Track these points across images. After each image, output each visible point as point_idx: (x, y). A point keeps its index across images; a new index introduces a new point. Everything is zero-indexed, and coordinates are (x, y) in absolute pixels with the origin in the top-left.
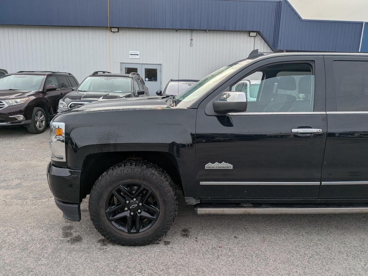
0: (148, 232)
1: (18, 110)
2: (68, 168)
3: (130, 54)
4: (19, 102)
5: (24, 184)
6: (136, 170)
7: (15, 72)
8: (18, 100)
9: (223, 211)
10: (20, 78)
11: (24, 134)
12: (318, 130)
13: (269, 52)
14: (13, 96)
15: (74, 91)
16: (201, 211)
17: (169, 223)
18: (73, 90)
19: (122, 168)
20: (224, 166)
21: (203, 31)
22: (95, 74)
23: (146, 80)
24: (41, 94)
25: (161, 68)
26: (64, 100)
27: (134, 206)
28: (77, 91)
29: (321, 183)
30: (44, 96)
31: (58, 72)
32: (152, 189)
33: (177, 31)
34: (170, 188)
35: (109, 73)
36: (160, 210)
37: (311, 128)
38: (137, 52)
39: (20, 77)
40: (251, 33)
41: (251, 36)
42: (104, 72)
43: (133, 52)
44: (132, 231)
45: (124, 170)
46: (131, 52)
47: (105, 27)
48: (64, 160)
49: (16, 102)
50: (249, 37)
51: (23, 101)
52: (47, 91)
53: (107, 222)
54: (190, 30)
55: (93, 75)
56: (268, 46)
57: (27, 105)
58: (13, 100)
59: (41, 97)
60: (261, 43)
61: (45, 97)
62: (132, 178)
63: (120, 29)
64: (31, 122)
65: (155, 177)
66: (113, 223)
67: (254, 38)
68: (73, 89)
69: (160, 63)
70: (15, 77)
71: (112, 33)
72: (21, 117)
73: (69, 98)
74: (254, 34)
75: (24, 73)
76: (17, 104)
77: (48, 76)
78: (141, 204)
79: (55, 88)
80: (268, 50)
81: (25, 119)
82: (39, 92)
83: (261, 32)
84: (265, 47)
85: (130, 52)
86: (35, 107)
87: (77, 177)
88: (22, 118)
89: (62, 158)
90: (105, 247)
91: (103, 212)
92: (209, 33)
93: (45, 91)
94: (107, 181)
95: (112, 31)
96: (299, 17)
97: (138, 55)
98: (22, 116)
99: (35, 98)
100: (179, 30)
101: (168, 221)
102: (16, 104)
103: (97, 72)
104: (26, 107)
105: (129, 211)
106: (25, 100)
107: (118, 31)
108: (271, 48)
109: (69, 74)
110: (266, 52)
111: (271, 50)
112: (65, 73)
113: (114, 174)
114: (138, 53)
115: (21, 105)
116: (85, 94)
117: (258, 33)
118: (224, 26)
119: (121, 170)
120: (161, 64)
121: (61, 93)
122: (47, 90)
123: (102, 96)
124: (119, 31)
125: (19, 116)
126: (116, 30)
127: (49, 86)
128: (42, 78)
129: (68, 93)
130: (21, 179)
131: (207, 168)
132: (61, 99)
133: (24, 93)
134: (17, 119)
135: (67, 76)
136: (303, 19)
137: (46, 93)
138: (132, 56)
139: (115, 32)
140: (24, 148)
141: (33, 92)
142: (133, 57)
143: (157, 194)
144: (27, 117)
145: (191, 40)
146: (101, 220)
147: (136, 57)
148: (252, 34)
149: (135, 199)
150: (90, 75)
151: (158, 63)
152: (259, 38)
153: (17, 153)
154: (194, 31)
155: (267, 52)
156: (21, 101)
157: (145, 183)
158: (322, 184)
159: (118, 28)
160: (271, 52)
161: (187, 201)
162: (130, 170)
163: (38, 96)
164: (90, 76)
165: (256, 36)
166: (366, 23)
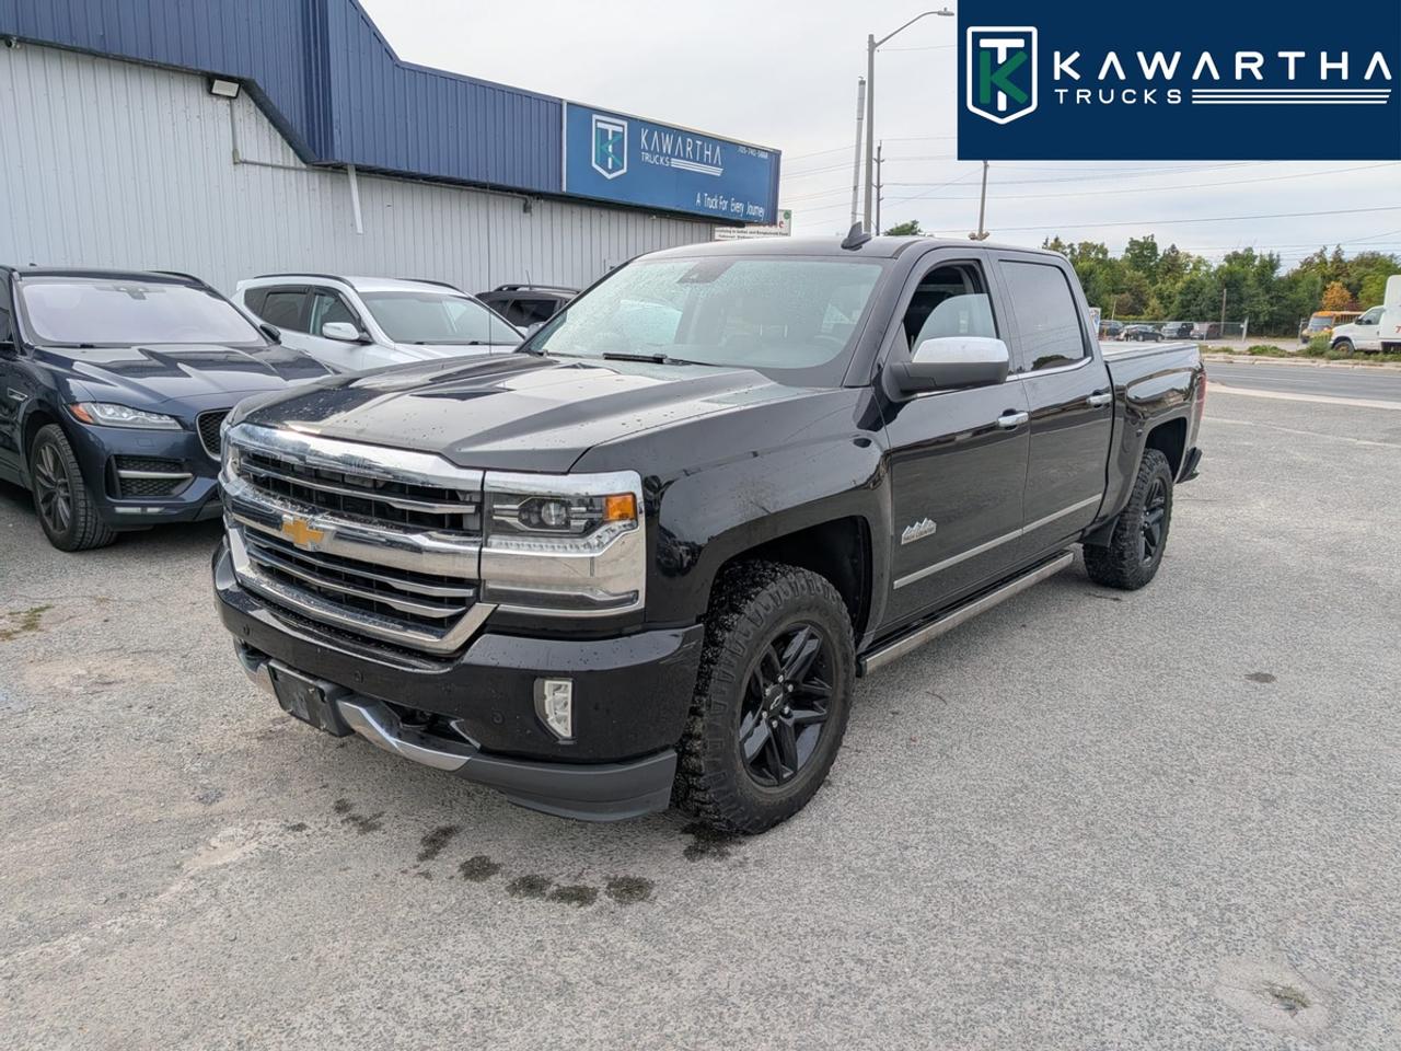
9: (900, 649)
12: (1023, 415)
13: (292, 165)
16: (872, 663)
29: (1022, 531)
40: (217, 82)
41: (217, 95)
50: (207, 99)
56: (286, 144)
60: (260, 127)
67: (228, 102)
74: (231, 89)
80: (289, 158)
83: (256, 84)
84: (276, 144)
92: (22, 54)
96: (388, 53)
108: (297, 152)
110: (281, 164)
111: (298, 159)
117: (246, 86)
118: (101, 37)
148: (220, 87)
152: (247, 107)
155: (286, 164)
160: (298, 166)
165: (235, 98)
166: (569, 104)
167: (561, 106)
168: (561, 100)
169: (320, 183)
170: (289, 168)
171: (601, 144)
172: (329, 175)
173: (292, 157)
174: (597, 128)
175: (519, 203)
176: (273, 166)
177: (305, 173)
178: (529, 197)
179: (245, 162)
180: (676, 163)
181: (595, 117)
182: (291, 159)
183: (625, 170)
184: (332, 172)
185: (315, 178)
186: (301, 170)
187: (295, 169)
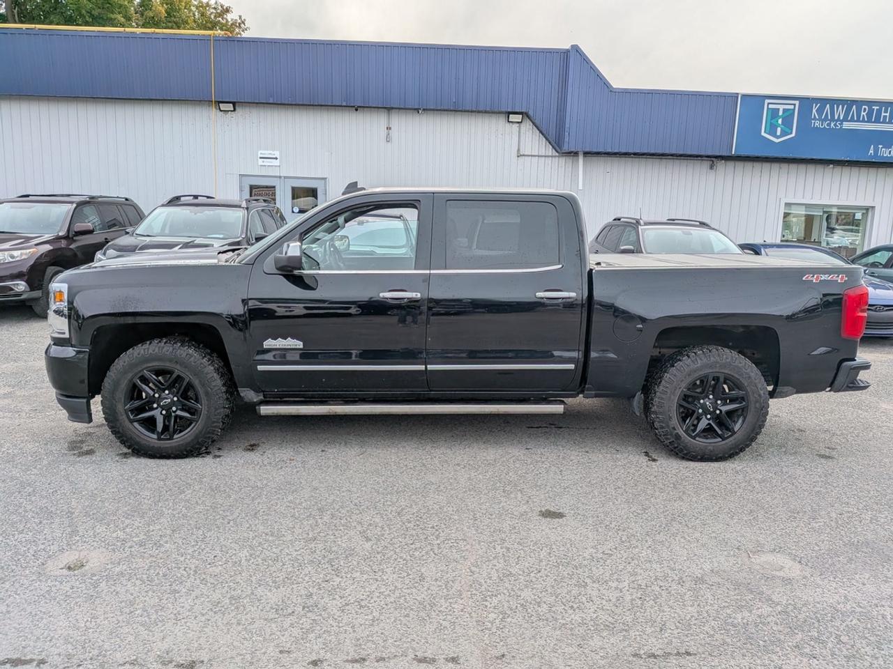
0: (186, 438)
1: (15, 271)
2: (72, 346)
3: (261, 158)
4: (17, 257)
5: (18, 393)
6: (165, 349)
7: (13, 196)
8: (16, 253)
9: (298, 409)
10: (22, 210)
11: (27, 319)
12: (414, 294)
13: (550, 154)
14: (7, 245)
15: (127, 235)
16: (265, 410)
17: (215, 424)
18: (127, 233)
19: (146, 346)
20: (290, 343)
21: (412, 111)
22: (175, 201)
23: (294, 210)
24: (63, 241)
25: (325, 186)
26: (104, 254)
27: (165, 402)
28: (134, 235)
29: (426, 367)
30: (70, 245)
31: (101, 197)
32: (188, 376)
33: (357, 110)
34: (215, 374)
35: (208, 197)
36: (201, 405)
37: (405, 291)
38: (275, 152)
39: (21, 208)
40: (511, 115)
41: (512, 122)
42: (196, 197)
43: (266, 152)
44: (162, 437)
45: (148, 349)
46: (261, 154)
47: (206, 101)
48: (67, 336)
49: (12, 257)
50: (507, 124)
51: (26, 254)
52: (75, 236)
53: (127, 423)
54: (385, 108)
55: (169, 202)
56: (548, 143)
57: (32, 263)
58: (6, 253)
59: (63, 246)
60: (534, 136)
61: (71, 247)
62: (159, 359)
63: (237, 105)
64: (41, 295)
65: (192, 359)
66: (136, 424)
67: (518, 125)
68: (127, 230)
69: (323, 177)
70: (12, 207)
71: (221, 113)
72: (21, 286)
73: (114, 249)
74: (518, 118)
75: (31, 198)
76: (14, 260)
77: (81, 204)
78: (175, 399)
79: (92, 228)
81: (28, 289)
82: (59, 238)
83: (531, 113)
84: (542, 144)
85: (259, 152)
86: (51, 265)
87: (83, 358)
88: (24, 288)
89: (64, 333)
90: (125, 460)
91: (120, 408)
92: (425, 115)
93: (70, 236)
94: (125, 364)
95: (222, 109)
96: (606, 84)
97: (276, 158)
98: (23, 283)
99: (51, 248)
100: (362, 109)
101: (214, 422)
102: (11, 260)
103: (178, 198)
104: (33, 267)
105: (160, 409)
106: (30, 252)
107: (234, 110)
108: (553, 147)
109: (127, 199)
110: (543, 154)
111: (554, 150)
112: (118, 197)
113: (136, 354)
114: (277, 154)
115: (20, 263)
116: (148, 241)
117: (525, 115)
118: (455, 102)
119: (144, 349)
120: (326, 178)
121: (106, 239)
122: (75, 232)
123: (177, 245)
124: (237, 108)
125: (18, 284)
126: (230, 108)
127: (79, 226)
128: (66, 209)
129: (114, 239)
130: (14, 387)
131: (267, 347)
132: (99, 250)
133: (28, 239)
134: (12, 290)
135: (121, 204)
136: (614, 87)
137: (74, 238)
138: (263, 162)
139: (228, 111)
140: (25, 342)
141: (47, 237)
142: (267, 162)
143: (196, 382)
144: (32, 286)
145: (387, 128)
146: (118, 420)
147: (271, 162)
148: (513, 118)
149: (167, 392)
150: (162, 203)
151: (321, 177)
152: (527, 125)
153: (10, 350)
154: (394, 110)
155: (547, 154)
156: (21, 254)
157: (178, 367)
158: (428, 369)
159: (234, 104)
160: (554, 154)
161: (242, 395)
162: (157, 350)
163: (57, 245)
164: (163, 205)
165: (521, 122)
166: (744, 96)
167: (737, 97)
168: (738, 94)
169: (565, 162)
170: (548, 156)
171: (772, 118)
172: (571, 158)
173: (550, 150)
174: (768, 108)
175: (707, 164)
176: (538, 156)
177: (557, 158)
178: (714, 159)
179: (524, 155)
180: (846, 125)
181: (767, 101)
182: (550, 151)
183: (793, 135)
184: (573, 156)
185: (562, 160)
186: (555, 156)
187: (552, 156)
